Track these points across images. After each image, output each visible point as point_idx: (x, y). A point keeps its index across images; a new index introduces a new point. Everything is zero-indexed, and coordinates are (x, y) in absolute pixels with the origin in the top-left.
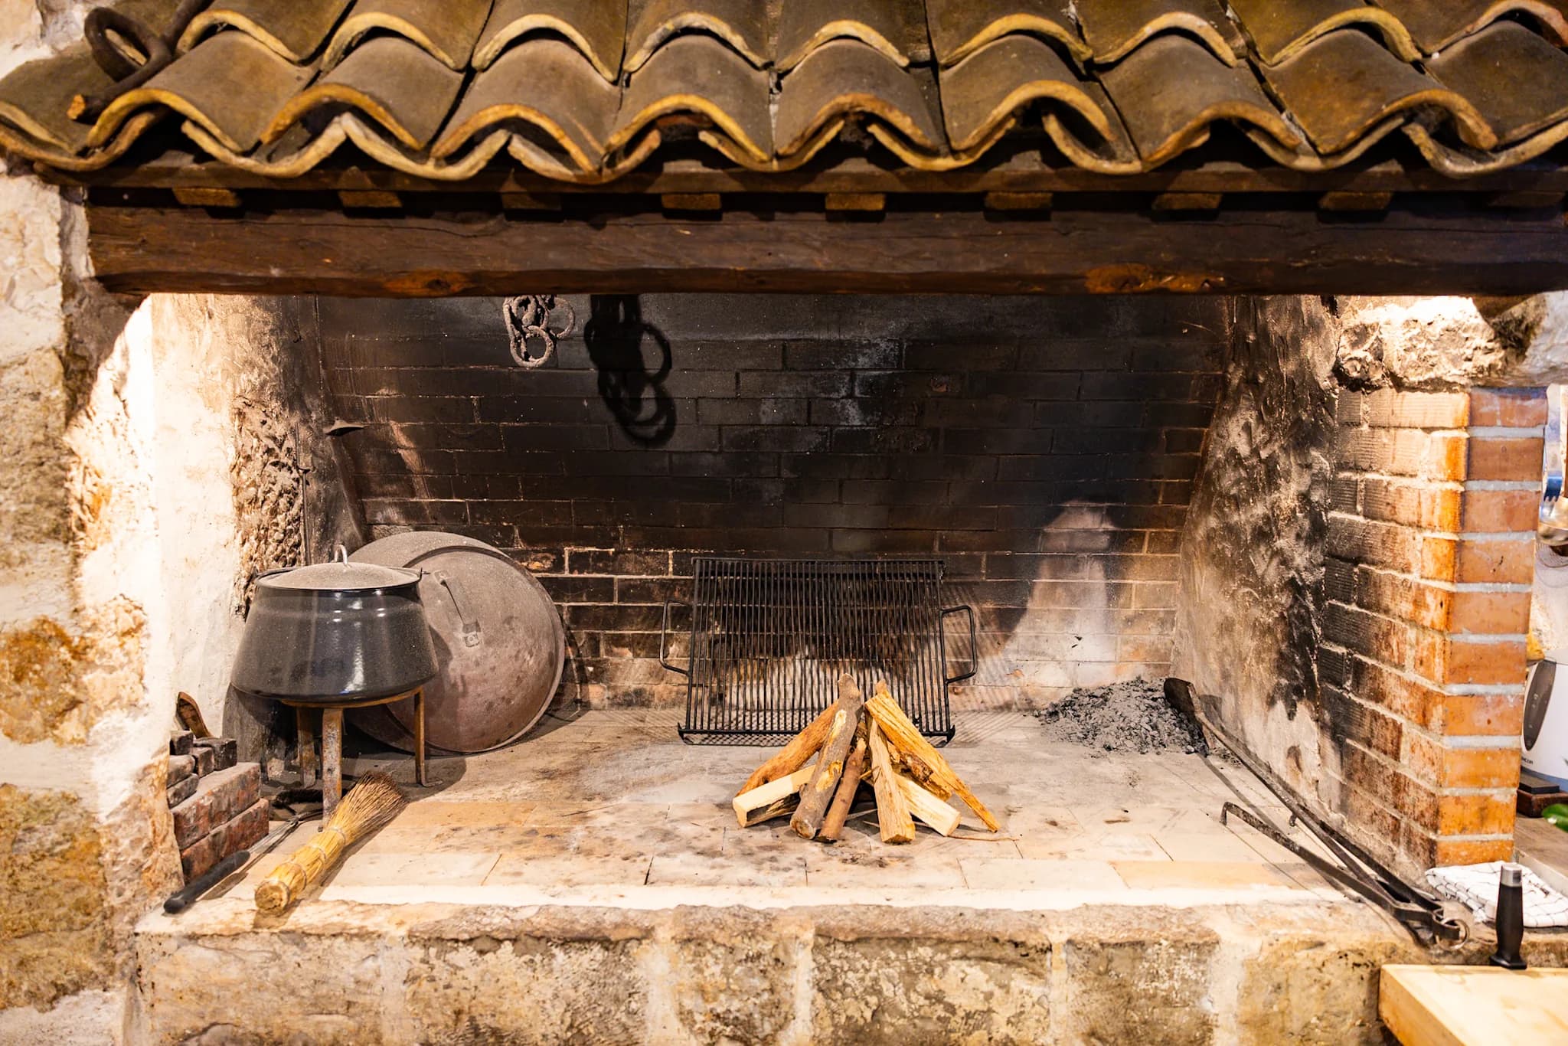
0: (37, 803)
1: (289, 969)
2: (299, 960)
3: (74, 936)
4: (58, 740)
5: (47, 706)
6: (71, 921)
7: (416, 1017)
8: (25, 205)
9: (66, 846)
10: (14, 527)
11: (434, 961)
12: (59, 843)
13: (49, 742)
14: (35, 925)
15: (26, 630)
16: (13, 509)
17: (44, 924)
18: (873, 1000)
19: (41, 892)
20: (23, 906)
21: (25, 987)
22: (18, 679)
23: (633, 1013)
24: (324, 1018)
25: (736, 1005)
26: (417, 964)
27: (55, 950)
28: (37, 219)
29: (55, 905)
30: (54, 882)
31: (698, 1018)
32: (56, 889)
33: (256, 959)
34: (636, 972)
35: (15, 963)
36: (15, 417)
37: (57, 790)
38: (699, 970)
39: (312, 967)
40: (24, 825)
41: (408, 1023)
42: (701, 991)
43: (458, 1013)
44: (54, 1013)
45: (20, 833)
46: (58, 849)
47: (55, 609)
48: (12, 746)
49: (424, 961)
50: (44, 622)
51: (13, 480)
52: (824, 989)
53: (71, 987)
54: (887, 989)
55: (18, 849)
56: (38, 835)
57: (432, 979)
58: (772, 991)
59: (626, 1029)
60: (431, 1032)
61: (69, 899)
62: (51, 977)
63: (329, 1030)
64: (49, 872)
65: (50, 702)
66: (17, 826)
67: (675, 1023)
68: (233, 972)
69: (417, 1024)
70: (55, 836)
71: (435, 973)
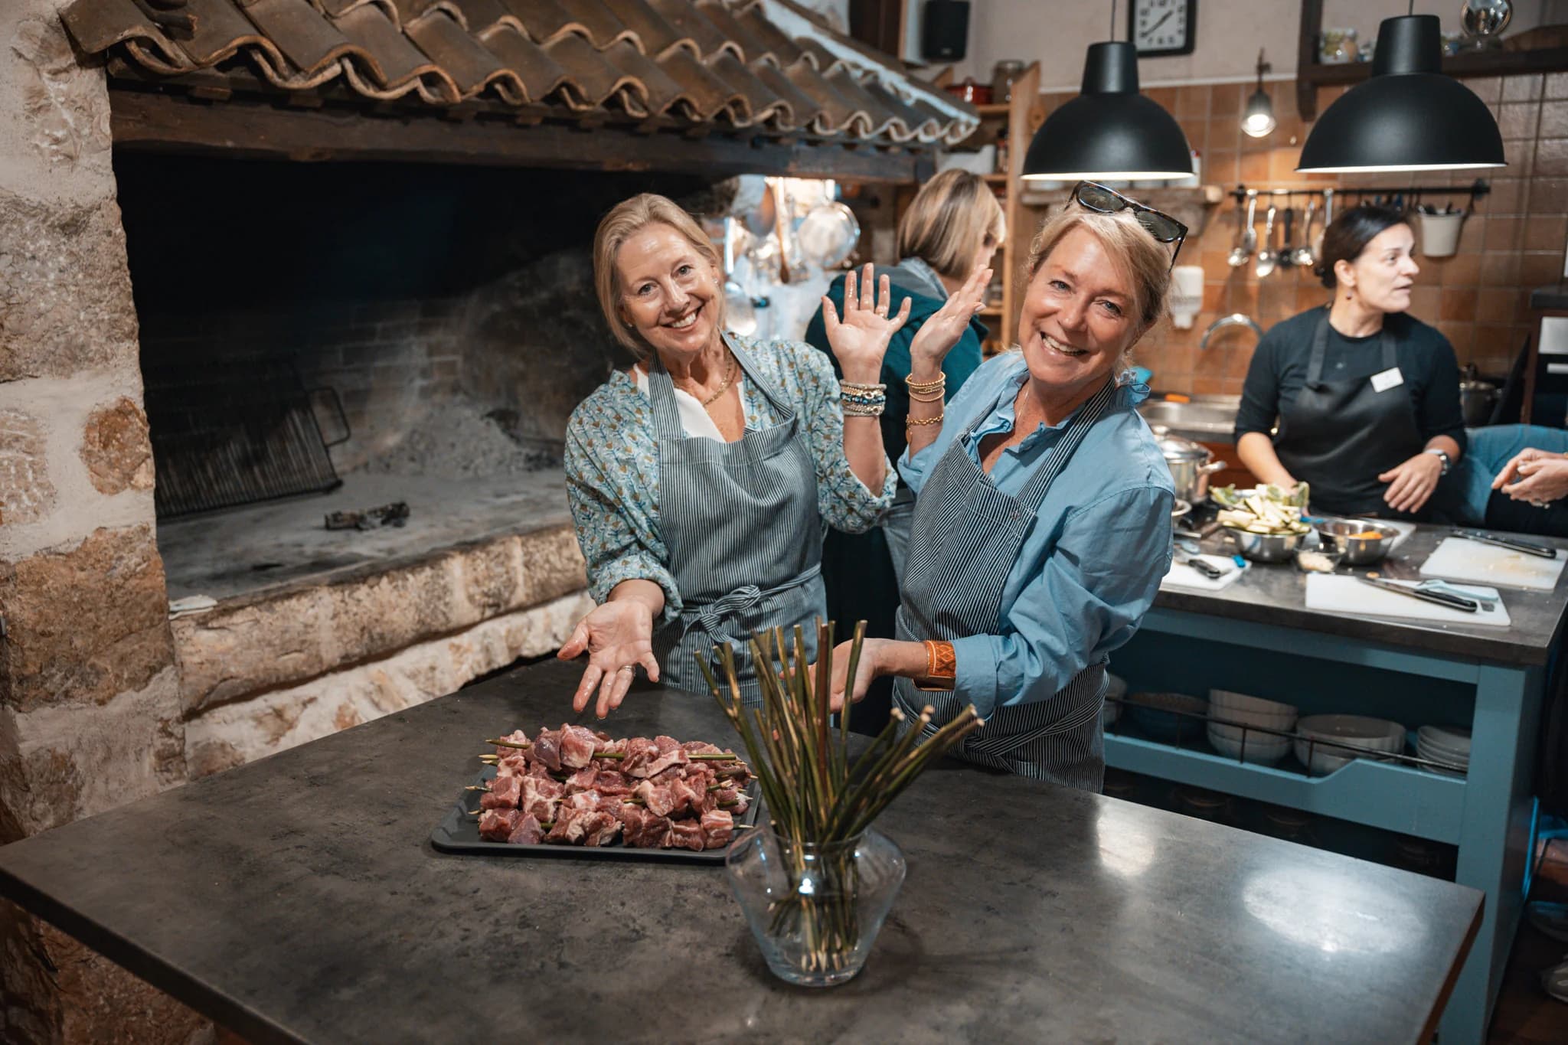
0: (123, 538)
1: (266, 628)
2: (270, 620)
3: (151, 632)
4: (133, 487)
5: (126, 464)
6: (152, 620)
7: (340, 639)
8: (92, 90)
9: (144, 566)
10: (108, 331)
11: (347, 600)
12: (139, 565)
13: (129, 489)
14: (130, 629)
15: (113, 408)
16: (106, 317)
17: (136, 625)
18: (547, 566)
19: (130, 603)
20: (118, 617)
21: (126, 676)
22: (105, 447)
23: (446, 604)
24: (286, 657)
25: (493, 585)
26: (338, 604)
27: (143, 643)
28: (98, 101)
29: (139, 611)
30: (138, 593)
31: (477, 597)
32: (139, 599)
33: (244, 628)
34: (448, 579)
35: (116, 661)
36: (99, 249)
37: (135, 526)
38: (475, 570)
39: (279, 623)
40: (116, 556)
41: (336, 644)
42: (477, 582)
43: (363, 629)
44: (148, 689)
45: (114, 562)
46: (138, 569)
47: (130, 390)
48: (104, 498)
49: (343, 601)
50: (125, 400)
51: (105, 296)
52: (527, 565)
53: (157, 667)
54: (552, 558)
55: (111, 576)
56: (125, 561)
57: (346, 612)
58: (507, 572)
59: (444, 614)
60: (349, 647)
61: (148, 605)
62: (143, 664)
63: (290, 665)
64: (134, 588)
65: (128, 461)
66: (111, 558)
67: (467, 604)
68: (230, 641)
69: (340, 644)
70: (136, 560)
71: (349, 608)
